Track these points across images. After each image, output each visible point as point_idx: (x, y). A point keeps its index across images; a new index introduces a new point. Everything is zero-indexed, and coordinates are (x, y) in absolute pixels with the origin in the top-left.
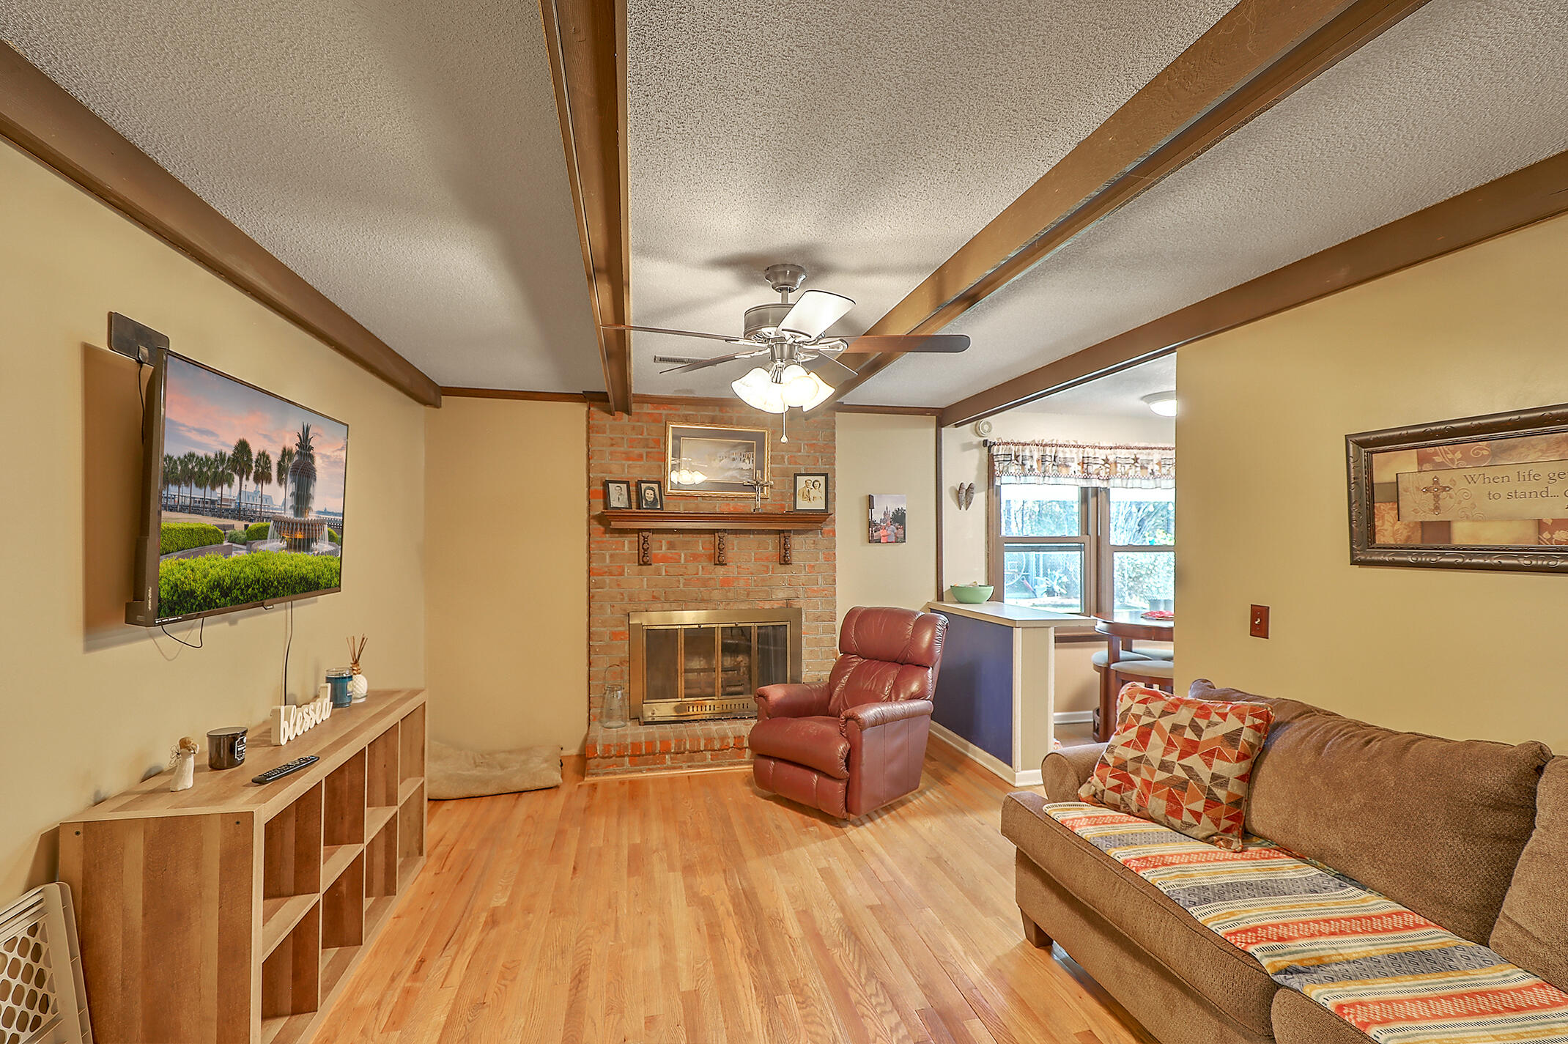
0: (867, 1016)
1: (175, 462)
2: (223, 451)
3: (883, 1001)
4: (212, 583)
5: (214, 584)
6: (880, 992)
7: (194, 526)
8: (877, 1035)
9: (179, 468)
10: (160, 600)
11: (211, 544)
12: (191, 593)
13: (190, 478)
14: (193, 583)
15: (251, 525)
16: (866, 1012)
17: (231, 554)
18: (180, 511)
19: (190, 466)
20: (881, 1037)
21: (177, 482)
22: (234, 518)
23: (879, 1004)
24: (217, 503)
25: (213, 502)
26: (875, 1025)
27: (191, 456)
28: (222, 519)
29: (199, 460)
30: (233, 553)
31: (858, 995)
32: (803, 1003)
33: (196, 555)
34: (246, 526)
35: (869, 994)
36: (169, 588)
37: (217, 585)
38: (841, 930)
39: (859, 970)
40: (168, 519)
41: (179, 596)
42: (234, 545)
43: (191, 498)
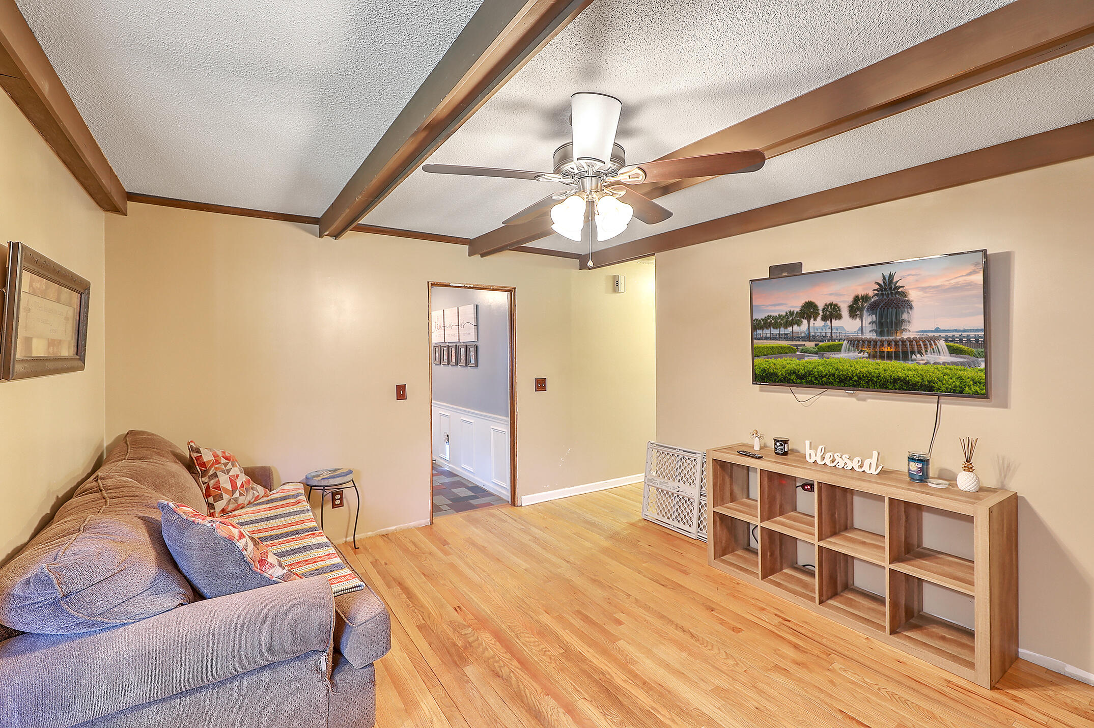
0: (503, 653)
1: (760, 320)
2: (792, 311)
3: (495, 664)
4: (789, 371)
5: (791, 372)
6: (498, 669)
7: (774, 346)
8: (495, 644)
9: (762, 323)
10: (756, 374)
11: (786, 353)
12: (775, 374)
13: (769, 326)
14: (775, 370)
15: (821, 344)
16: (505, 655)
17: (804, 359)
18: (764, 340)
19: (769, 321)
20: (493, 644)
21: (762, 328)
22: (805, 341)
23: (497, 662)
24: (789, 335)
25: (787, 334)
26: (497, 650)
27: (769, 317)
28: (794, 342)
29: (774, 318)
30: (805, 358)
31: (513, 664)
32: (545, 651)
33: (776, 358)
34: (816, 345)
35: (506, 667)
36: (760, 370)
37: (794, 372)
38: (546, 717)
39: (517, 680)
40: (757, 343)
41: (767, 374)
42: (805, 354)
43: (770, 334)
